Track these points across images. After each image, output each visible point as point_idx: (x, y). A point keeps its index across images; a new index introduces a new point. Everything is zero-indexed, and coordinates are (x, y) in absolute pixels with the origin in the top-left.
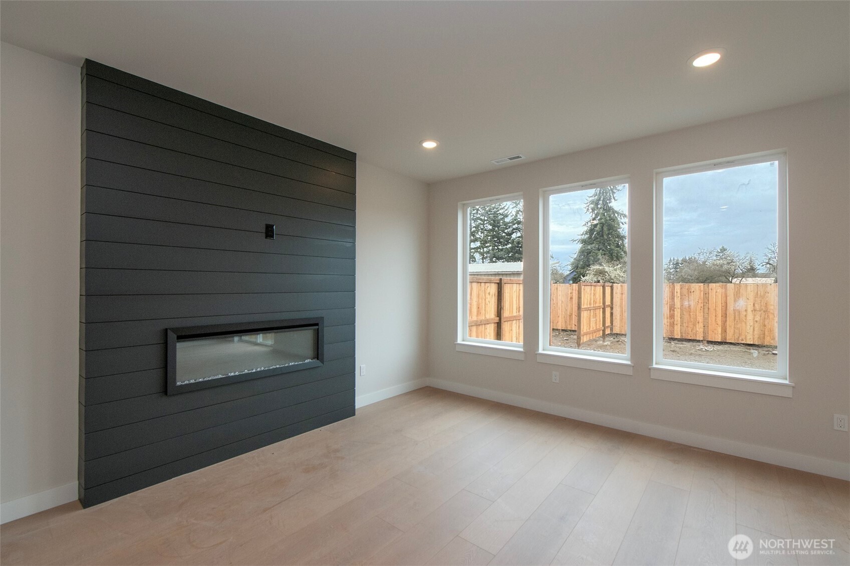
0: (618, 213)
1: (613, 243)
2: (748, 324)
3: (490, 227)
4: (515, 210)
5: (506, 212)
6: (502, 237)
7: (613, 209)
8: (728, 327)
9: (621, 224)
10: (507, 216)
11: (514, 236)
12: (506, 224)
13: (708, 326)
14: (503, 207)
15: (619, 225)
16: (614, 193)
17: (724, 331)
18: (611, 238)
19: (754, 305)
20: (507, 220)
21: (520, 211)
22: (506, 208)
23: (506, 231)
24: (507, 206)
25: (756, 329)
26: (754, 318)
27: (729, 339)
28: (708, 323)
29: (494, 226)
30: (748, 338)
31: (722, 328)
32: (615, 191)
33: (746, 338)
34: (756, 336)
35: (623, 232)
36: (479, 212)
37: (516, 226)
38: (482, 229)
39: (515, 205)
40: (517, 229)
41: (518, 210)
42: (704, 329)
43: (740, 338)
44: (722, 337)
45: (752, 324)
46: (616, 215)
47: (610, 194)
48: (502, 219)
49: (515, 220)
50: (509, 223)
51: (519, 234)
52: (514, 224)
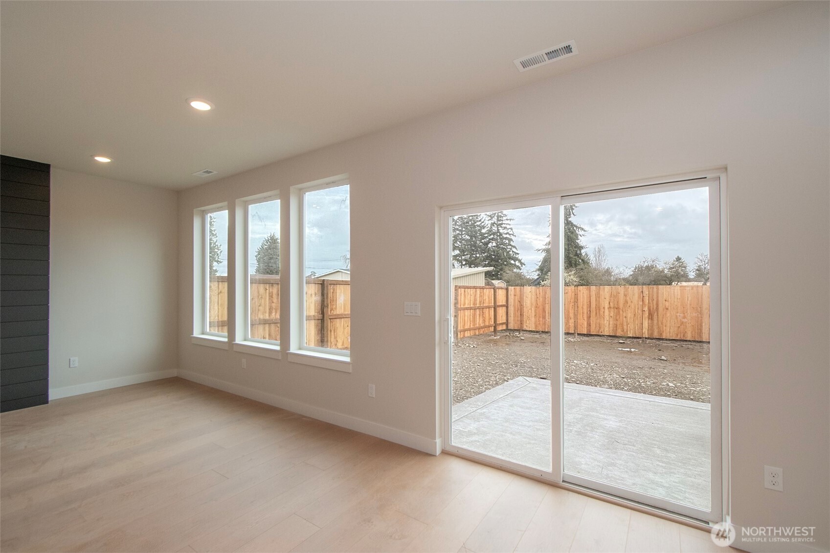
0: (576, 227)
1: (572, 252)
2: (605, 319)
3: (468, 237)
4: (490, 222)
5: (483, 224)
6: (480, 247)
7: (572, 223)
8: (591, 322)
9: (579, 236)
10: (484, 227)
11: (490, 245)
12: (482, 234)
13: (577, 322)
14: (479, 219)
15: (577, 237)
16: (573, 209)
17: (589, 325)
18: (571, 248)
19: (609, 303)
20: (484, 231)
21: (494, 223)
22: (482, 220)
23: (483, 241)
24: (484, 219)
25: (611, 323)
26: (609, 315)
27: (593, 332)
28: (577, 319)
29: (471, 237)
30: (606, 330)
31: (587, 323)
32: (574, 207)
33: (604, 331)
34: (611, 329)
35: (581, 243)
36: (458, 223)
37: (492, 236)
38: (460, 239)
39: (490, 218)
40: (492, 239)
41: (493, 222)
42: (575, 324)
43: (600, 331)
44: (587, 330)
45: (608, 319)
46: (575, 228)
47: (569, 210)
48: (479, 230)
49: (490, 231)
50: (485, 234)
51: (494, 244)
52: (491, 235)
